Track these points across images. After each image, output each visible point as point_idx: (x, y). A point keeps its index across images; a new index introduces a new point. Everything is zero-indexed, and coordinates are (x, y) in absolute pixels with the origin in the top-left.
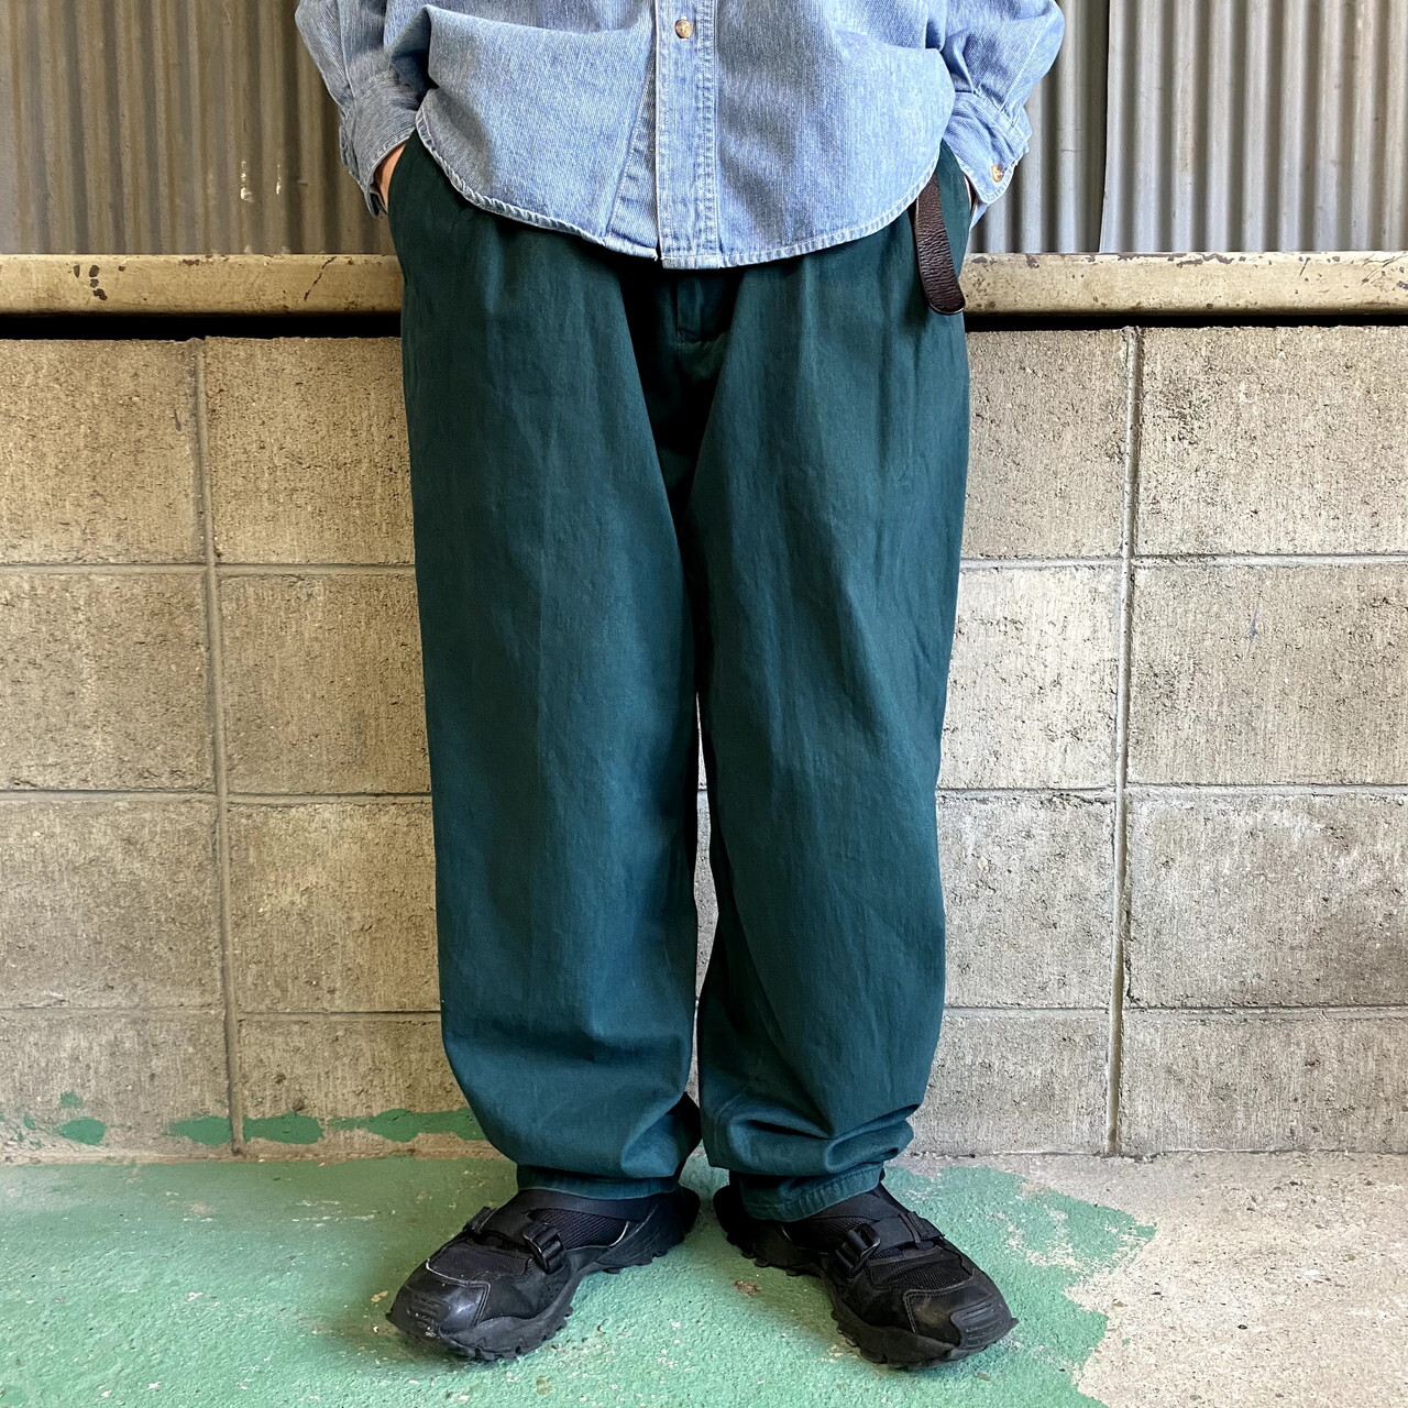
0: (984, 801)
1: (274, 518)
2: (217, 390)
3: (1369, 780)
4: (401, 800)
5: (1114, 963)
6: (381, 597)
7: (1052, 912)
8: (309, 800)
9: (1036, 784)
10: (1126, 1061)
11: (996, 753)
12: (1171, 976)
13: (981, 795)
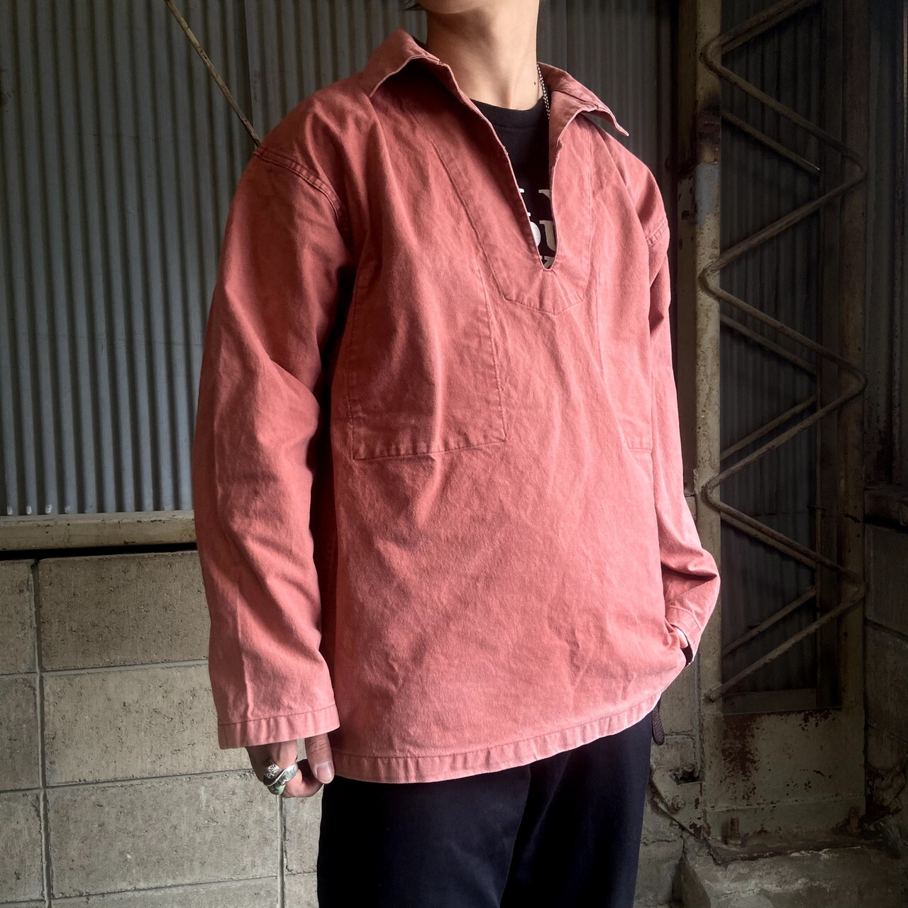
0: (211, 778)
5: (279, 852)
7: (247, 831)
9: (236, 768)
10: (287, 902)
11: (215, 754)
12: (307, 858)
13: (209, 775)
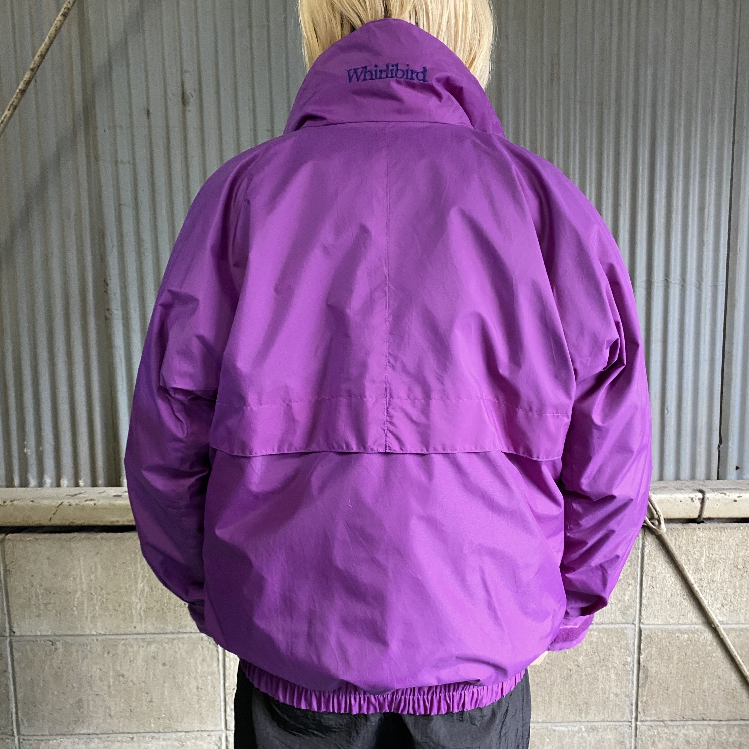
1: (39, 616)
2: (10, 561)
3: (540, 720)
4: (100, 736)
6: (88, 648)
8: (58, 737)
